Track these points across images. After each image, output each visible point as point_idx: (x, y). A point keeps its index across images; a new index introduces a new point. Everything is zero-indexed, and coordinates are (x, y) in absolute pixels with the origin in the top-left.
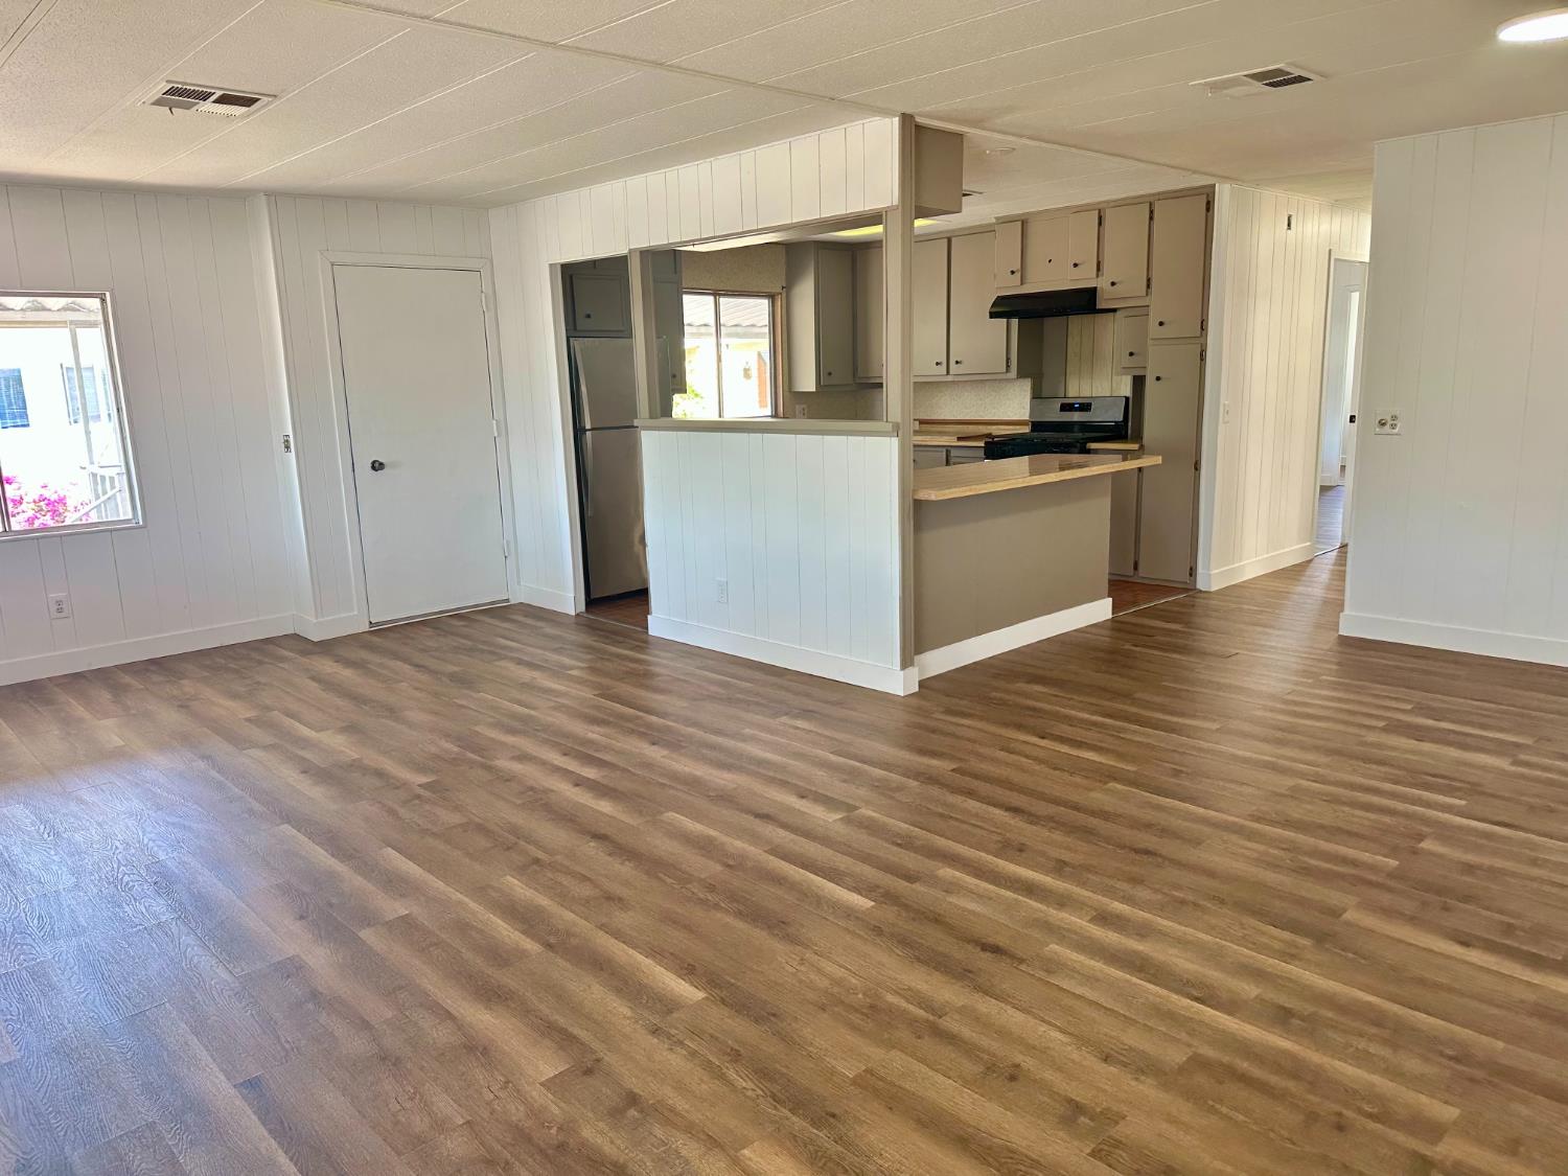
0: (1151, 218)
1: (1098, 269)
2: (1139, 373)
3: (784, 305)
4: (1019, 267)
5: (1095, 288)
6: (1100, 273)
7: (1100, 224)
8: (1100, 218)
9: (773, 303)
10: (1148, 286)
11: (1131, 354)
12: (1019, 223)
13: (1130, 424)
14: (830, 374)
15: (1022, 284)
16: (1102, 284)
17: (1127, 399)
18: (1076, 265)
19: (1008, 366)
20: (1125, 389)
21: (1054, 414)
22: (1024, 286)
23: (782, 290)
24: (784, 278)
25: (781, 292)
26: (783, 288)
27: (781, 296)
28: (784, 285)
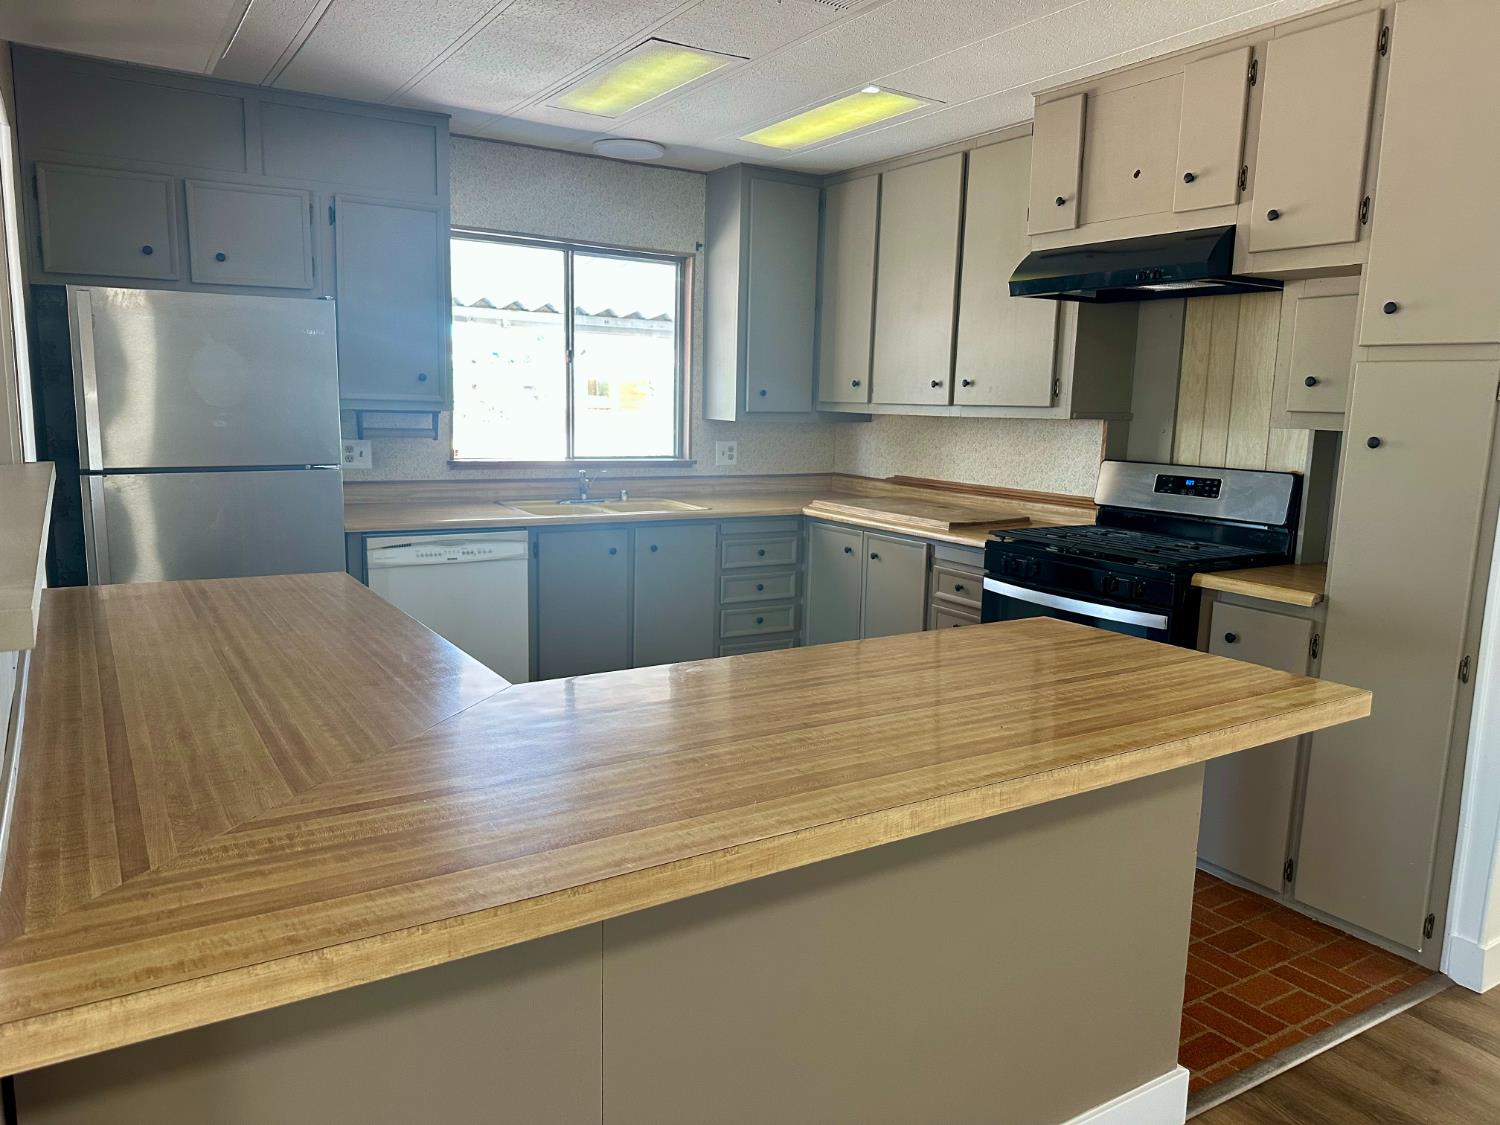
0: (1382, 49)
1: (1242, 184)
2: (1329, 426)
3: (700, 276)
4: (1075, 189)
5: (1235, 226)
6: (1245, 193)
7: (1252, 80)
8: (1253, 65)
9: (683, 274)
10: (1363, 218)
11: (1312, 382)
12: (1079, 99)
13: (1301, 533)
14: (763, 393)
15: (1078, 225)
16: (1248, 218)
17: (1298, 479)
18: (1190, 178)
19: (1055, 394)
20: (1297, 455)
21: (1144, 498)
22: (1084, 229)
23: (697, 250)
24: (701, 229)
25: (695, 252)
26: (698, 246)
27: (694, 260)
28: (700, 242)
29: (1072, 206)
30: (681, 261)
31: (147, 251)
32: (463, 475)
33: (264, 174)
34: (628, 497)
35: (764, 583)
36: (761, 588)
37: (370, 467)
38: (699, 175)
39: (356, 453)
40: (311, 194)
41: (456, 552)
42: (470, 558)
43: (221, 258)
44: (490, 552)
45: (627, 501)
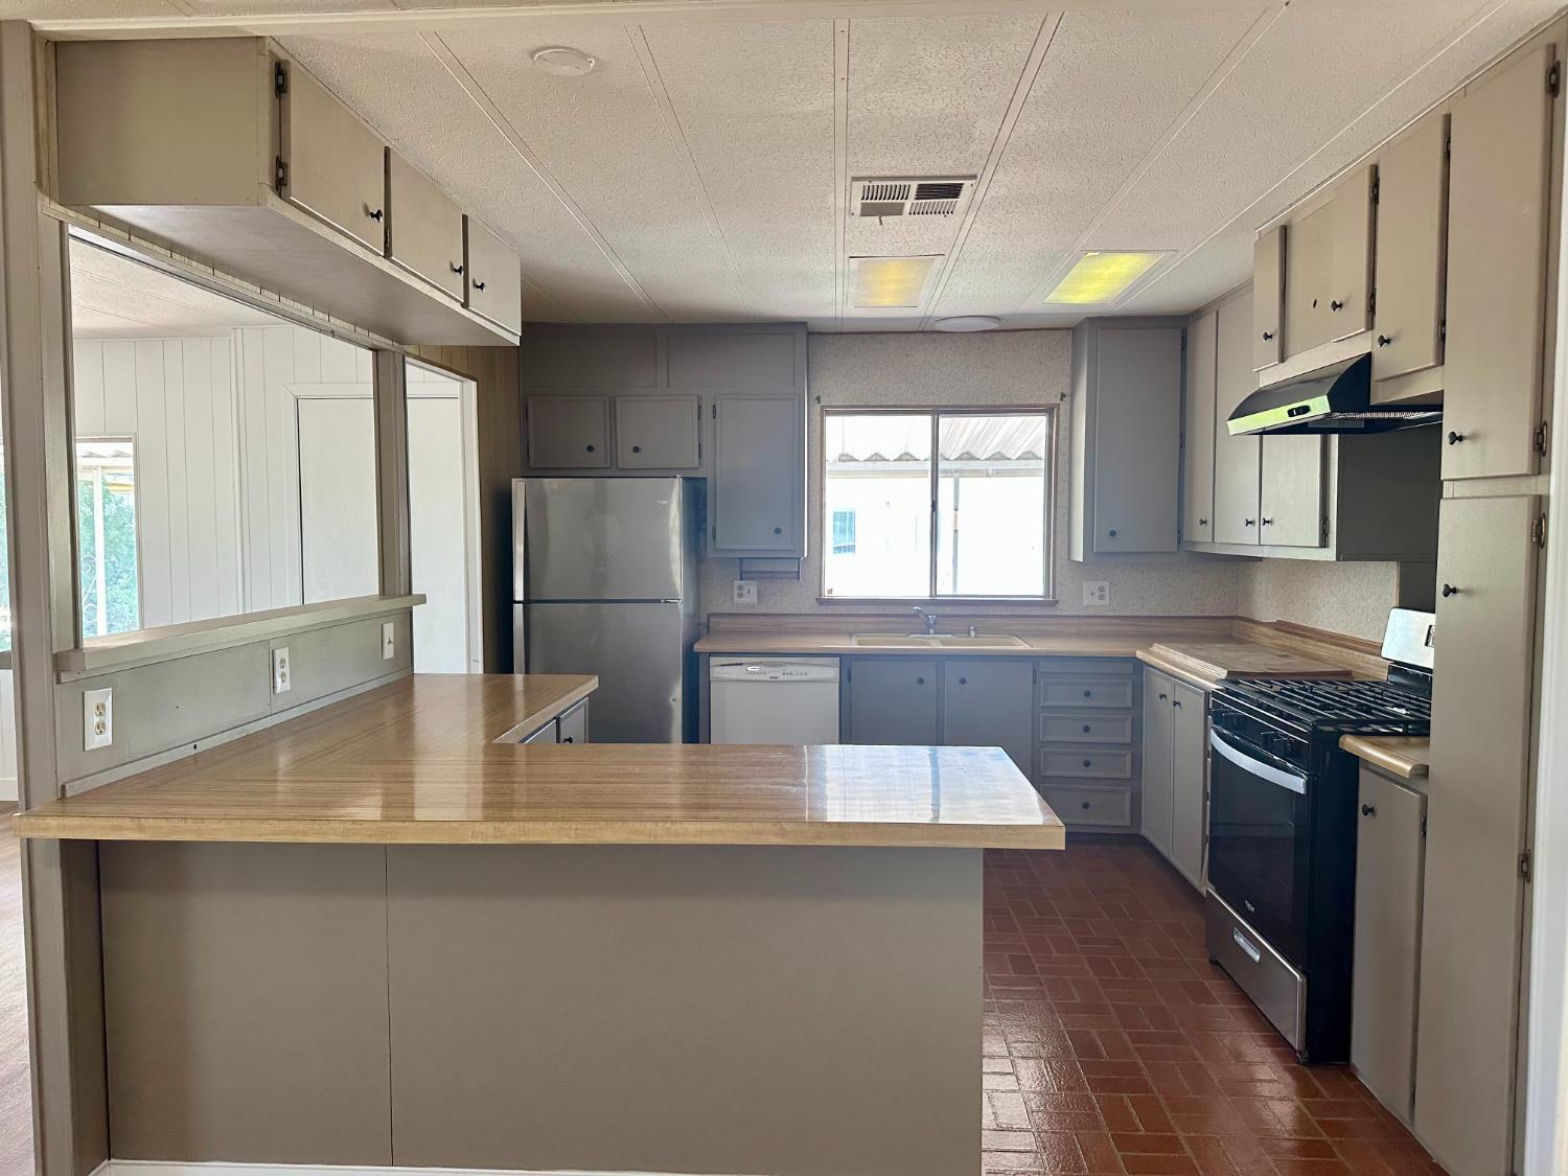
1: (1372, 309)
3: (1065, 424)
4: (1277, 323)
5: (1370, 353)
6: (1374, 315)
9: (1052, 426)
10: (1441, 339)
12: (1278, 233)
14: (1113, 533)
15: (1282, 359)
18: (1335, 306)
22: (1286, 363)
23: (1062, 399)
24: (1066, 381)
25: (1059, 402)
26: (1063, 396)
27: (1059, 410)
28: (1065, 392)
29: (1276, 340)
30: (1049, 411)
31: (590, 449)
32: (829, 610)
33: (668, 385)
34: (976, 633)
35: (1091, 725)
36: (1087, 729)
37: (756, 601)
38: (1064, 331)
39: (745, 591)
40: (699, 398)
41: (778, 673)
42: (786, 678)
43: (636, 450)
44: (806, 674)
45: (976, 637)
